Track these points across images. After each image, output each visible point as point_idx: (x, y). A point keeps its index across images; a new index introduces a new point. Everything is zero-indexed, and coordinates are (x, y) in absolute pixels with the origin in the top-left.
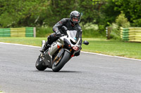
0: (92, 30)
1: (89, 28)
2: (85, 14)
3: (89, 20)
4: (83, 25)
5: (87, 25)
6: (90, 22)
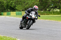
0: (57, 11)
1: (56, 11)
2: (54, 5)
3: (56, 7)
4: (53, 9)
5: (55, 9)
6: (56, 8)
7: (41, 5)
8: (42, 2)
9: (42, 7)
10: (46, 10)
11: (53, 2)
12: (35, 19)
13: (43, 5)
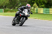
7: (11, 4)
8: (11, 1)
9: (12, 5)
10: (15, 8)
11: (21, 1)
12: (28, 16)
13: (12, 4)
